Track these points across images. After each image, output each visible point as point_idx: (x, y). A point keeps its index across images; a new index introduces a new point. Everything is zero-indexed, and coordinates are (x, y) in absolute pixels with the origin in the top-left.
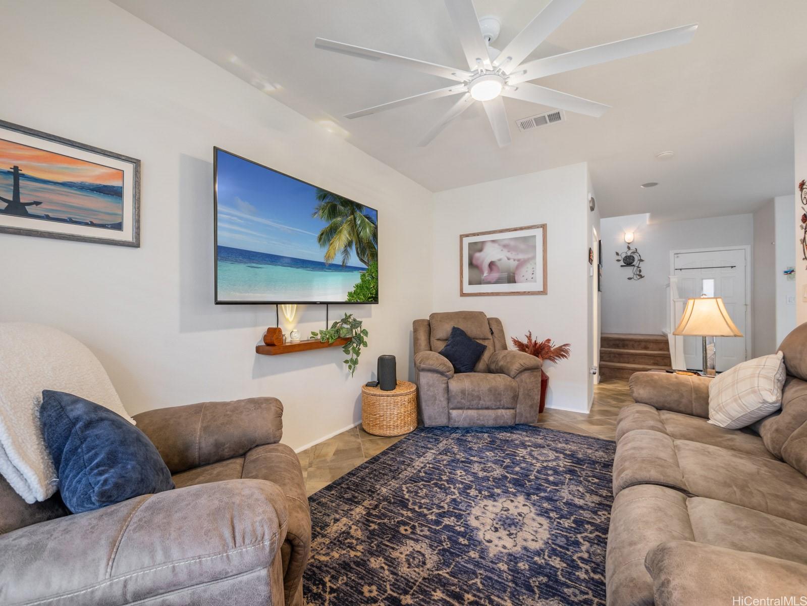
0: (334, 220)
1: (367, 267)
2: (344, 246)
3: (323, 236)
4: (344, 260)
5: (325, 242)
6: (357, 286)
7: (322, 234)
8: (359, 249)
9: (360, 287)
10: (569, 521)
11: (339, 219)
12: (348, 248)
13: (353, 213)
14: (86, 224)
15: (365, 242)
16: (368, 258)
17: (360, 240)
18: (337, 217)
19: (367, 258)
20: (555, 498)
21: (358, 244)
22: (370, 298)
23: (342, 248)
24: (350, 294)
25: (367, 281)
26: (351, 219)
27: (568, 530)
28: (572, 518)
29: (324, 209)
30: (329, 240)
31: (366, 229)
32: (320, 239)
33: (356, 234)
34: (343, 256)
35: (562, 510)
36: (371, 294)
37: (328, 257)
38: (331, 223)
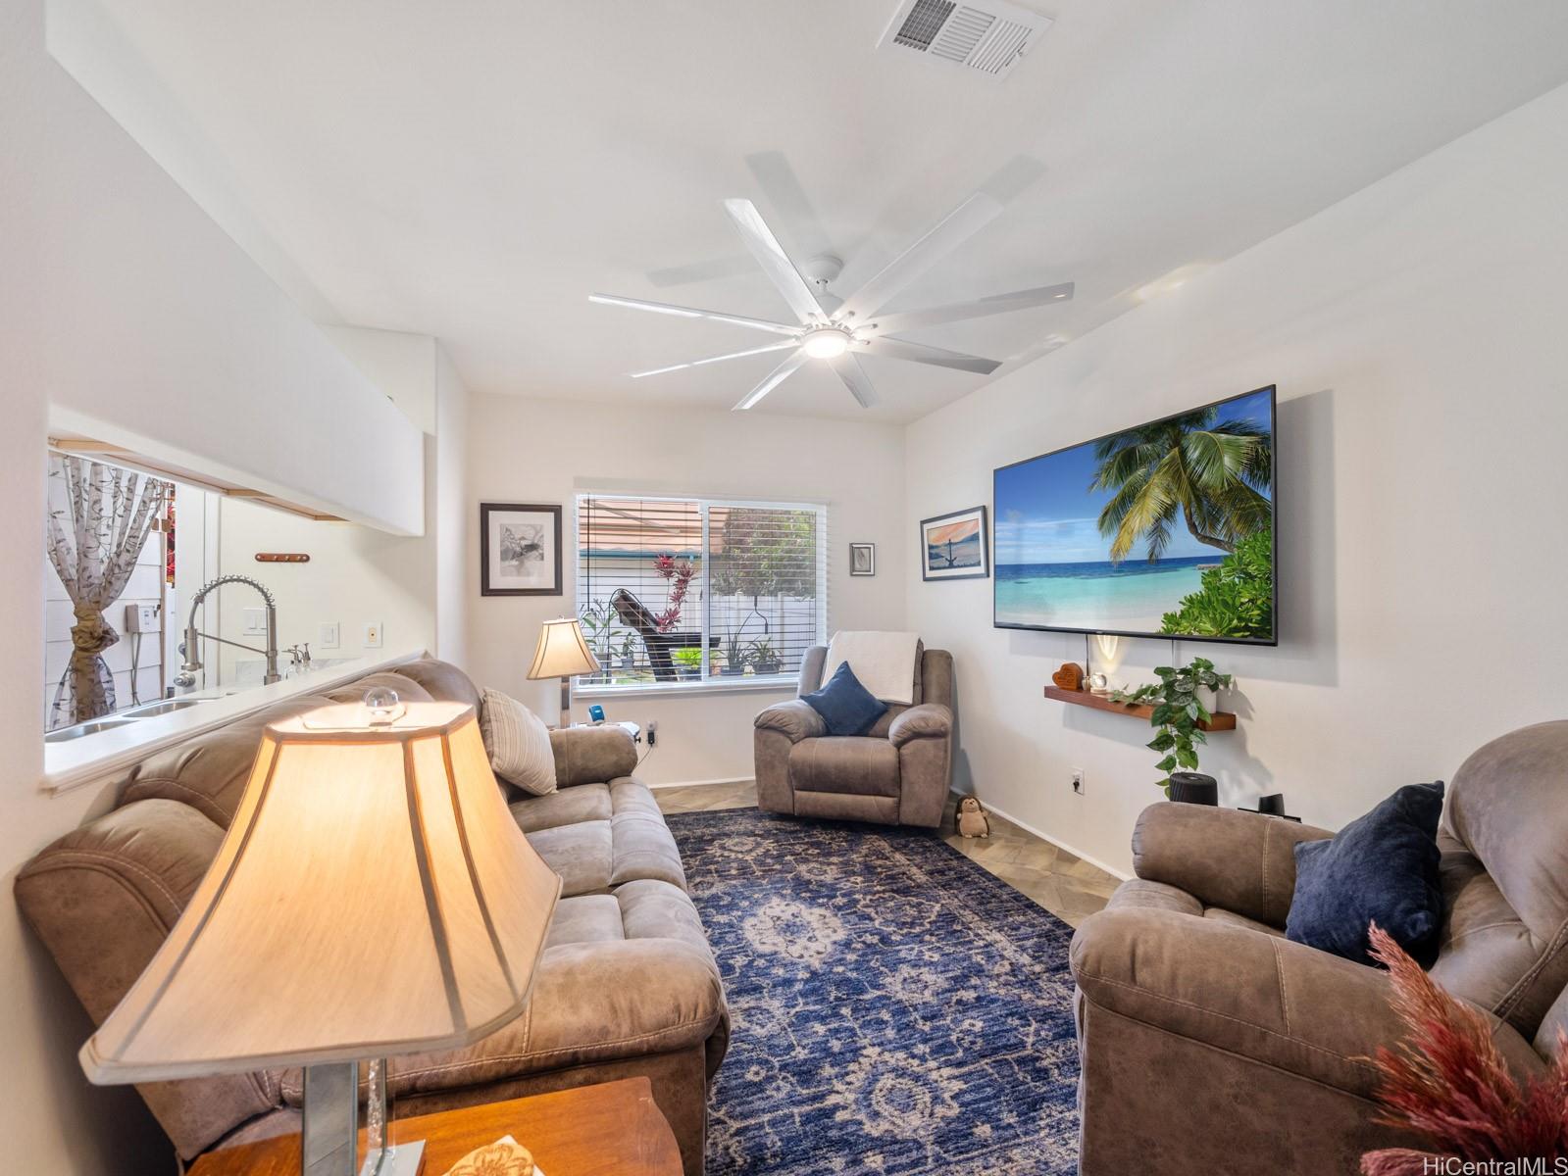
0: (1131, 478)
1: (1227, 553)
2: (1152, 521)
3: (1108, 517)
4: (1153, 548)
5: (1111, 524)
6: (1191, 600)
7: (1106, 514)
8: (1195, 517)
9: (1201, 602)
10: (740, 964)
11: (1141, 472)
12: (1165, 523)
13: (1176, 443)
14: (962, 566)
15: (1219, 491)
16: (1229, 529)
17: (1198, 495)
18: (1137, 469)
19: (1224, 532)
20: (779, 990)
21: (1194, 504)
22: (1237, 629)
23: (1149, 526)
24: (1169, 618)
25: (1226, 589)
26: (1173, 459)
27: (732, 954)
28: (738, 970)
29: (1108, 470)
30: (1119, 520)
31: (1221, 458)
32: (1102, 523)
33: (1185, 484)
34: (1150, 542)
35: (757, 975)
36: (1240, 619)
37: (1116, 551)
38: (1122, 488)
